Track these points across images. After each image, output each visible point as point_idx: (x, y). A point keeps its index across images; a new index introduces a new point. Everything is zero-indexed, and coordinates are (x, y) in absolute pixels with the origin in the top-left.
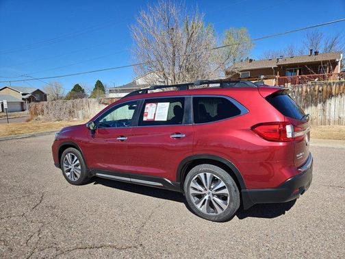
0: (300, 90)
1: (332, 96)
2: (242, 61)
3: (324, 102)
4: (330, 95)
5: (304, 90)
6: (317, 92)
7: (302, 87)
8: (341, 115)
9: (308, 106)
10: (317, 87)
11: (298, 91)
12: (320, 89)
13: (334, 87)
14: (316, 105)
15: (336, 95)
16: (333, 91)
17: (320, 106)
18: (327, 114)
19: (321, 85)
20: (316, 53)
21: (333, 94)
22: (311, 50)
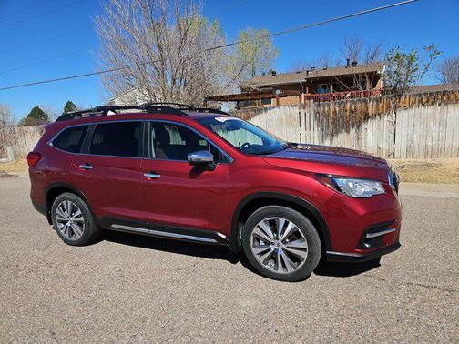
0: (326, 109)
1: (369, 117)
2: (264, 74)
3: (358, 127)
4: (367, 117)
5: (332, 109)
6: (348, 113)
7: (328, 105)
8: (381, 145)
9: (337, 132)
10: (348, 105)
11: (324, 111)
12: (353, 108)
13: (370, 105)
14: (348, 132)
15: (374, 116)
16: (370, 111)
17: (353, 132)
18: (363, 143)
19: (355, 103)
20: (355, 64)
21: (370, 115)
22: (348, 60)
